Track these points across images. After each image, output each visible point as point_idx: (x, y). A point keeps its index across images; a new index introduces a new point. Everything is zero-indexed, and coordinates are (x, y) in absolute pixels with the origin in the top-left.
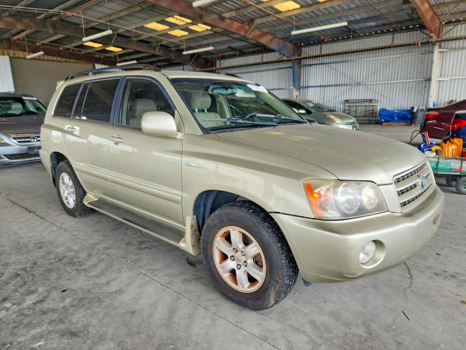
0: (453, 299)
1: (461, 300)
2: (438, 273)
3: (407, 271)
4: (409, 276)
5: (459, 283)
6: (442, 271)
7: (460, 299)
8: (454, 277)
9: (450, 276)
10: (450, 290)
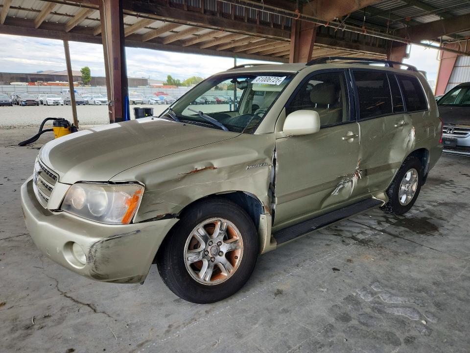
0: (13, 301)
1: (6, 305)
2: (47, 320)
3: (75, 298)
4: (68, 295)
5: (18, 323)
6: (45, 326)
7: (8, 306)
8: (28, 328)
9: (33, 325)
10: (22, 308)
